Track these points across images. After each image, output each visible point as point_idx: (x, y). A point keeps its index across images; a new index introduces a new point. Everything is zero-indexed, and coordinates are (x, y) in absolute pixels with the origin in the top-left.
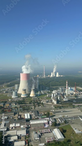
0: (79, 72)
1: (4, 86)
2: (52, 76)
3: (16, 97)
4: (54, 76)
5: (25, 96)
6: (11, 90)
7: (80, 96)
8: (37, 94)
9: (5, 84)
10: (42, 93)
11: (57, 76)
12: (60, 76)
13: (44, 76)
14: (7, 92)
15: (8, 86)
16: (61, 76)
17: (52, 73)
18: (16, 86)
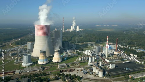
0: (97, 26)
1: (11, 44)
2: (71, 30)
3: (30, 64)
4: (74, 30)
5: (45, 63)
6: (21, 52)
7: (126, 58)
8: (63, 56)
9: (14, 41)
10: (70, 54)
11: (78, 29)
12: (80, 30)
13: (62, 30)
14: (14, 54)
15: (18, 44)
16: (82, 30)
17: (72, 27)
18: (29, 44)
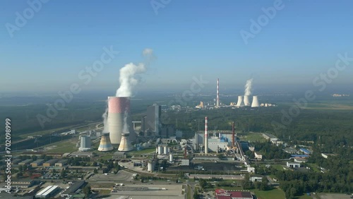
2: (239, 104)
4: (246, 104)
5: (105, 149)
11: (254, 104)
12: (263, 105)
13: (216, 104)
16: (266, 105)
17: (240, 98)
